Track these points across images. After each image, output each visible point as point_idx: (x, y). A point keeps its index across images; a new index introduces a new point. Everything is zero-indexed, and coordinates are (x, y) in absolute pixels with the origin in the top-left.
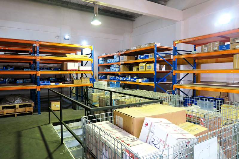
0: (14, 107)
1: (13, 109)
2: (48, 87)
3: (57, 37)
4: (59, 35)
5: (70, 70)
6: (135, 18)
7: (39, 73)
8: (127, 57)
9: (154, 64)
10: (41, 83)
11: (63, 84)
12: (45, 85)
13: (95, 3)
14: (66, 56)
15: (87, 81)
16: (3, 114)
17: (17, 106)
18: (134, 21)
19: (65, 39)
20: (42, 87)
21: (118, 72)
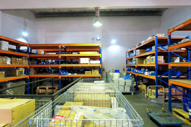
0: (45, 88)
1: (44, 90)
2: (66, 76)
3: (92, 39)
4: (94, 37)
5: (82, 64)
6: (162, 13)
7: (61, 66)
8: (140, 51)
9: (155, 56)
10: (62, 73)
11: (77, 75)
12: (64, 74)
13: (97, 9)
14: (79, 53)
15: (96, 72)
16: (39, 92)
17: (47, 88)
18: (161, 15)
19: (97, 40)
20: (62, 76)
21: (135, 65)
